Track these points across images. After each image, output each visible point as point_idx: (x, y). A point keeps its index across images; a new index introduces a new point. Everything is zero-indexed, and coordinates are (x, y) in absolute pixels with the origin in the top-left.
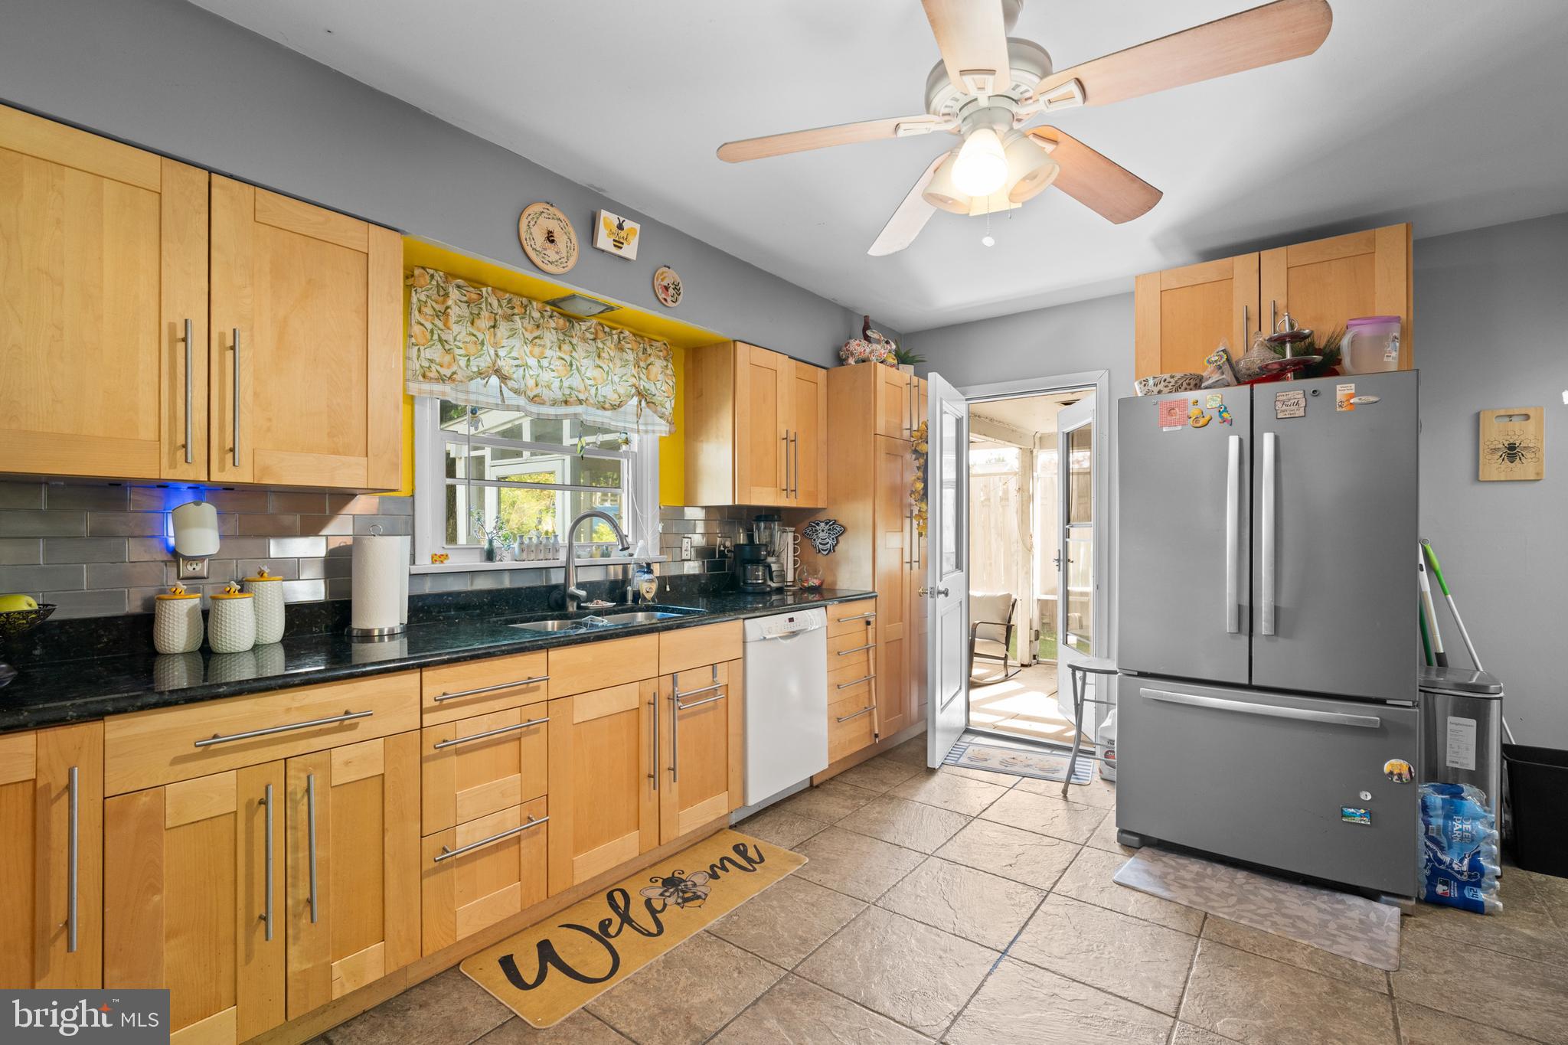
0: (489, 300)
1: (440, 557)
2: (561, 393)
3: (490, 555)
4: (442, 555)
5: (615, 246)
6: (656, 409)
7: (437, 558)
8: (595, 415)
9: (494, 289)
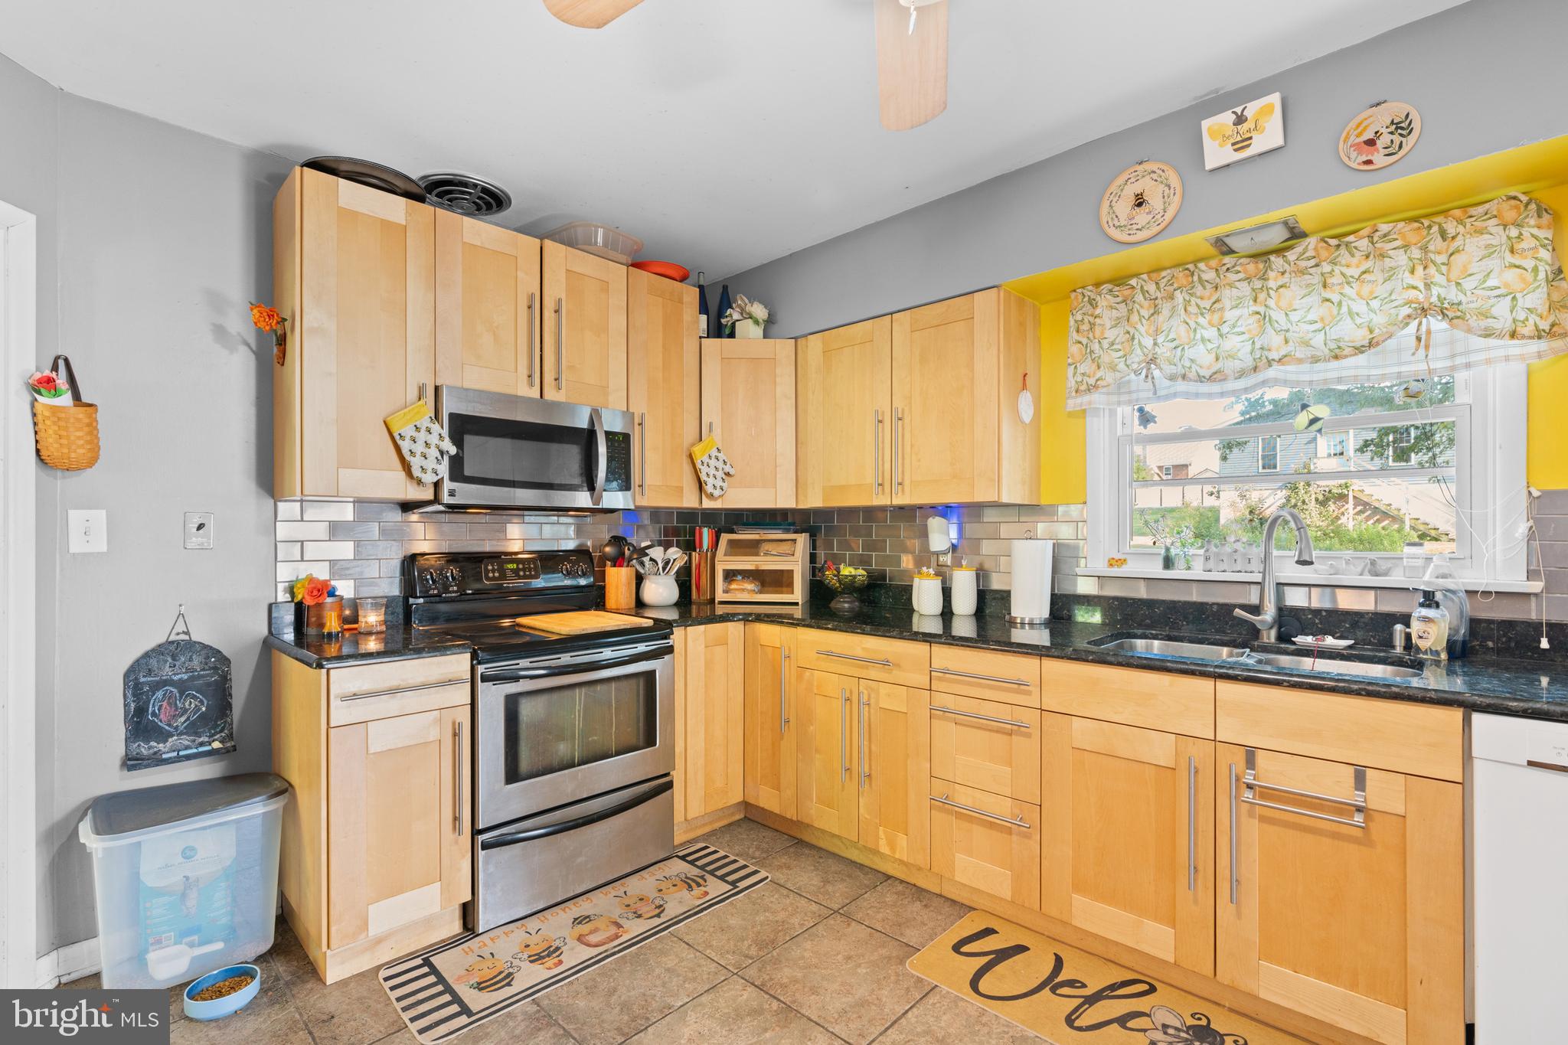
0: (1145, 288)
1: (1117, 561)
2: (1251, 359)
3: (1168, 563)
4: (1120, 560)
5: (1236, 150)
6: (1468, 325)
7: (1113, 562)
8: (1326, 371)
9: (1149, 273)
